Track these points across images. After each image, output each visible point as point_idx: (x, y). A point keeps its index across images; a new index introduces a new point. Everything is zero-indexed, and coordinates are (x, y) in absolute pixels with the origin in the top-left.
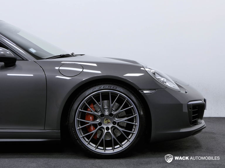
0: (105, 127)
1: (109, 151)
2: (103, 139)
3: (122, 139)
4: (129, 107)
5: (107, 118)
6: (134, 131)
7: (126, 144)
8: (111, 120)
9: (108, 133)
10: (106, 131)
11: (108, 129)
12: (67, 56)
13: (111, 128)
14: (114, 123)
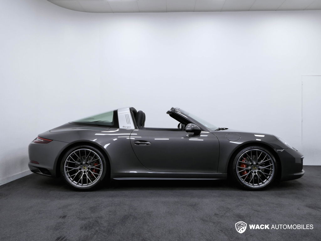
0: (254, 171)
1: (256, 186)
2: (253, 179)
3: (263, 178)
4: (267, 159)
5: (255, 166)
6: (271, 174)
7: (266, 182)
8: (257, 167)
9: (255, 176)
10: (254, 174)
11: (255, 172)
12: (223, 129)
13: (257, 172)
14: (259, 169)
